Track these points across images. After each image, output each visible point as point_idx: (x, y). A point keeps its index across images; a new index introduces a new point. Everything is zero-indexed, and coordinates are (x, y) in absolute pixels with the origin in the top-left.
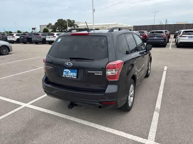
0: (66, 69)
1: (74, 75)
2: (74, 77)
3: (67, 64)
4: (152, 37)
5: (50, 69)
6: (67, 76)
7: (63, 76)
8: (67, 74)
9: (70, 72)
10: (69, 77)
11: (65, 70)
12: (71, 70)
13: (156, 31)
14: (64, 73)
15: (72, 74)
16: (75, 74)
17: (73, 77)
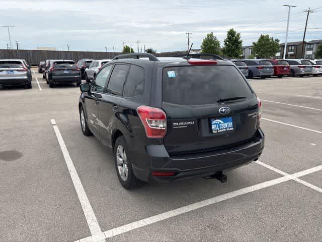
0: (215, 120)
1: (230, 126)
2: (231, 129)
3: (223, 110)
4: (60, 70)
5: (186, 127)
6: (221, 131)
7: (214, 132)
8: (219, 127)
9: (222, 122)
10: (222, 130)
11: (213, 123)
12: (223, 119)
13: (62, 60)
14: (214, 127)
15: (226, 125)
16: (231, 124)
17: (228, 129)
